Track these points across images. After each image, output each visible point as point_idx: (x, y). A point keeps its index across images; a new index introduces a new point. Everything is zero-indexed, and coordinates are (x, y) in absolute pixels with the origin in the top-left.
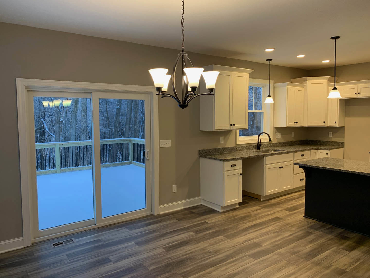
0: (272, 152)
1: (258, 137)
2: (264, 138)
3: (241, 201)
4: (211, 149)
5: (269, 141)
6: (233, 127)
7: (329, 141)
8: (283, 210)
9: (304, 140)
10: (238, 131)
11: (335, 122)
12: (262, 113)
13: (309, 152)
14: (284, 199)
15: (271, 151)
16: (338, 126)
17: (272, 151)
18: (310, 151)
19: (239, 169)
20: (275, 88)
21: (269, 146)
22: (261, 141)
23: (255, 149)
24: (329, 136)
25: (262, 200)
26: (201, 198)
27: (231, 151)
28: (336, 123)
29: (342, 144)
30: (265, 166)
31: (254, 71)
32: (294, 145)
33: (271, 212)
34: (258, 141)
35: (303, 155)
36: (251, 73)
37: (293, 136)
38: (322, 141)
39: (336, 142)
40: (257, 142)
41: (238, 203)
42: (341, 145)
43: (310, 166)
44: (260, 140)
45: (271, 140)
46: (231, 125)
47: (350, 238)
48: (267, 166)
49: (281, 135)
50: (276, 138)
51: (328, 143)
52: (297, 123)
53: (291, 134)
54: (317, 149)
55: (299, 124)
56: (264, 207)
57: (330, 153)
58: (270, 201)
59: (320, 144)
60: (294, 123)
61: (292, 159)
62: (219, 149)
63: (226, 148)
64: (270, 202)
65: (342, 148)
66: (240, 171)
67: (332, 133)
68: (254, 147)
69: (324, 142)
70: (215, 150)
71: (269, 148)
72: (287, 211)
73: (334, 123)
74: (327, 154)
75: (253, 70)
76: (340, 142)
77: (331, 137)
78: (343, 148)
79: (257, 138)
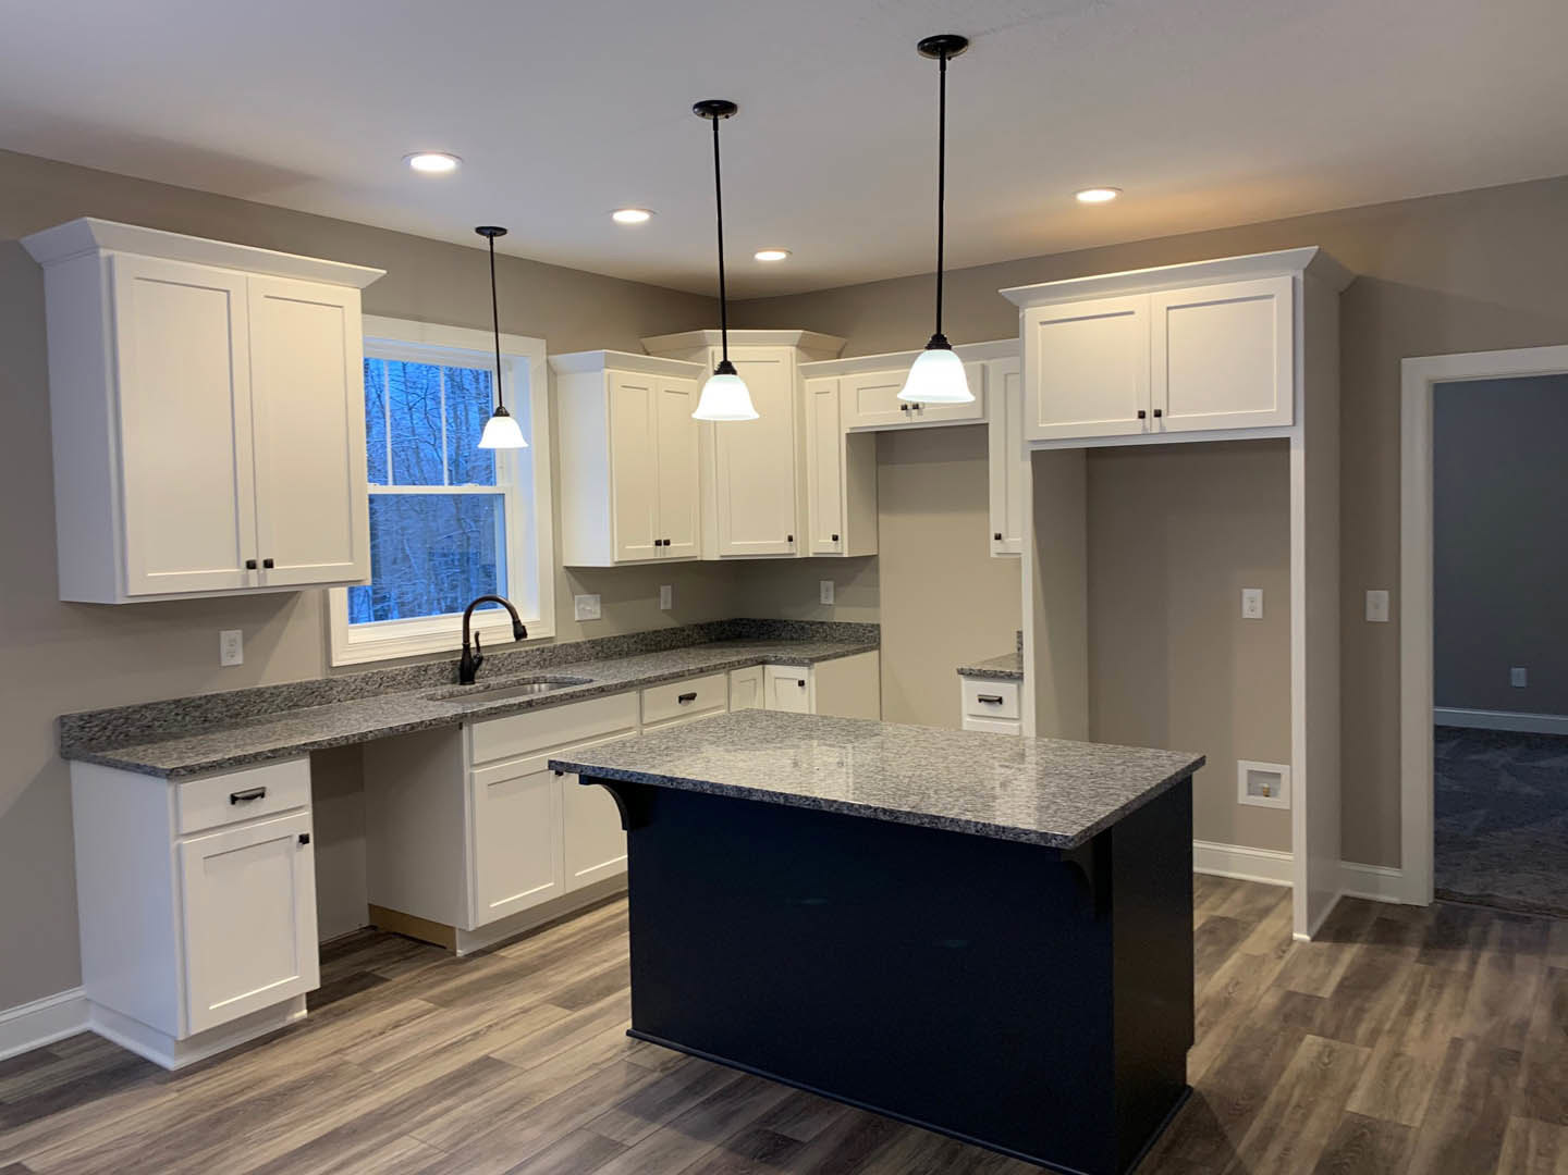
0: (540, 690)
1: (461, 619)
2: (491, 626)
3: (316, 985)
4: (146, 706)
5: (514, 640)
6: (265, 575)
7: (822, 623)
8: (546, 1001)
9: (721, 623)
10: (339, 599)
11: (835, 538)
12: (500, 501)
13: (721, 677)
14: (584, 929)
15: (536, 686)
16: (846, 555)
17: (543, 686)
18: (728, 673)
19: (301, 807)
20: (555, 374)
21: (538, 663)
22: (480, 639)
23: (454, 682)
24: (823, 601)
25: (460, 953)
26: (81, 993)
27: (296, 705)
28: (839, 541)
29: (870, 631)
30: (471, 775)
31: (385, 276)
32: (672, 648)
33: (468, 1029)
34: (462, 641)
35: (692, 697)
36: (368, 287)
37: (669, 606)
38: (797, 622)
39: (850, 624)
40: (461, 647)
41: (301, 995)
42: (866, 638)
43: (617, 771)
44: (477, 635)
45: (525, 635)
46: (251, 565)
47: (802, 1144)
48: (477, 771)
49: (603, 602)
50: (577, 618)
51: (818, 632)
52: (667, 543)
53: (658, 595)
54: (764, 662)
55: (681, 549)
56: (446, 1002)
57: (813, 679)
58: (503, 954)
59: (788, 636)
60: (652, 545)
61: (633, 720)
62: (208, 699)
63: (260, 693)
64: (503, 957)
65: (872, 649)
66: (304, 822)
67: (831, 584)
68: (442, 671)
69: (803, 628)
70: (180, 711)
71: (528, 675)
72: (559, 1009)
73: (831, 540)
74: (801, 683)
75: (384, 272)
76: (861, 625)
77: (831, 602)
78: (876, 652)
79: (460, 627)
